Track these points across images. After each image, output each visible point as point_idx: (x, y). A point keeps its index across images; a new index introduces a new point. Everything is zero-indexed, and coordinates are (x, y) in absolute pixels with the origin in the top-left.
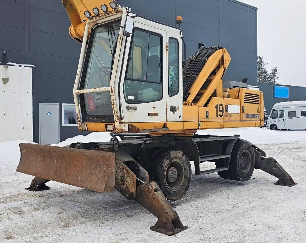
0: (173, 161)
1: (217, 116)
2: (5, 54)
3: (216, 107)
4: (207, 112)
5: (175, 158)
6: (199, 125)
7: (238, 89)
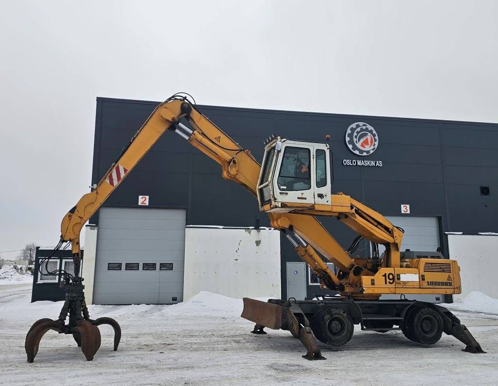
0: (335, 316)
1: (386, 283)
2: (258, 220)
3: (385, 275)
4: (373, 280)
5: (336, 314)
7: (418, 259)
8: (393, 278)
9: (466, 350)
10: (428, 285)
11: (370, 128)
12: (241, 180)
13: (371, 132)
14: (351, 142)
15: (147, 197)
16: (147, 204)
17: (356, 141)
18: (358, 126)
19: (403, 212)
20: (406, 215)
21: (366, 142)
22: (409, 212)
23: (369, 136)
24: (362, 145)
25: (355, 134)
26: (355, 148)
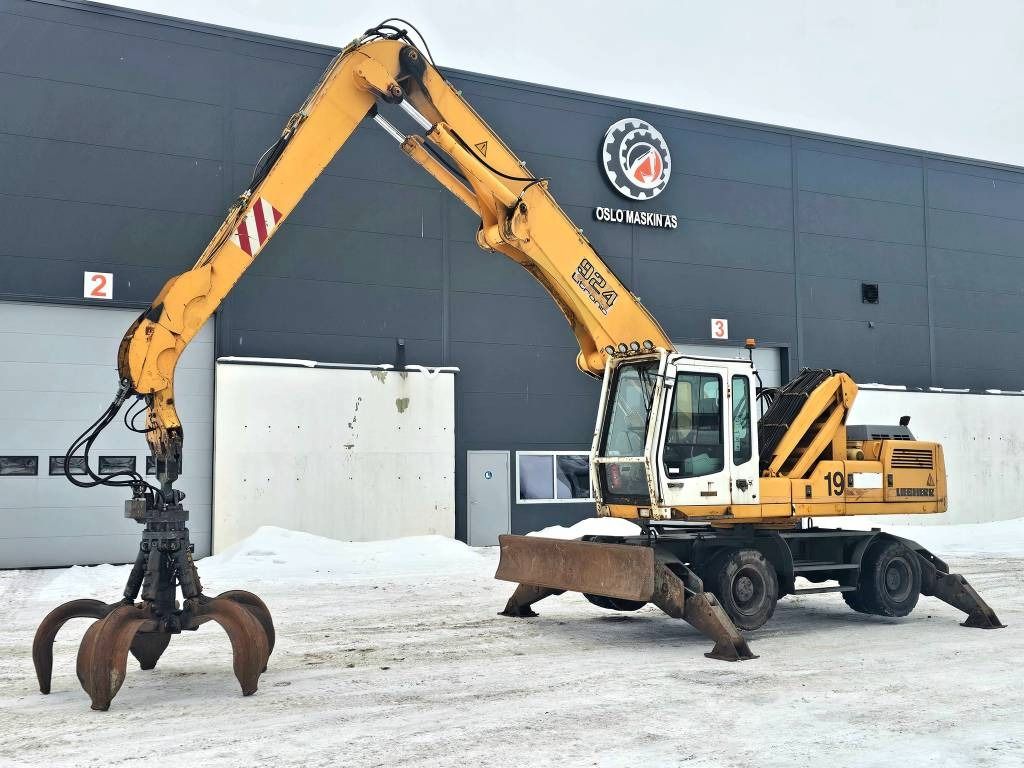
0: (745, 567)
1: (830, 494)
2: (401, 348)
3: (828, 478)
4: (808, 488)
5: (747, 562)
6: (793, 510)
7: (880, 442)
8: (842, 484)
9: (968, 624)
10: (898, 495)
11: (656, 134)
12: (530, 254)
13: (656, 144)
14: (615, 165)
15: (109, 277)
16: (109, 296)
17: (625, 165)
18: (629, 127)
19: (714, 336)
20: (719, 343)
21: (644, 170)
22: (725, 336)
23: (652, 155)
24: (638, 175)
25: (623, 146)
26: (623, 180)
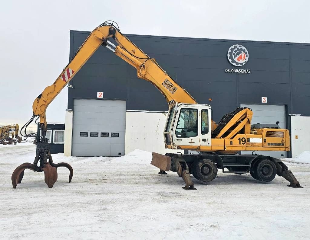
0: (205, 164)
1: (240, 144)
3: (239, 139)
4: (231, 142)
5: (206, 162)
6: (225, 148)
7: (262, 129)
8: (245, 141)
9: (290, 186)
10: (268, 145)
11: (244, 48)
12: (148, 78)
13: (244, 51)
14: (231, 57)
15: (102, 93)
16: (103, 97)
17: (234, 57)
18: (236, 47)
19: (262, 102)
20: (264, 104)
21: (241, 57)
22: (266, 102)
23: (243, 54)
24: (238, 60)
25: (234, 52)
26: (233, 61)
